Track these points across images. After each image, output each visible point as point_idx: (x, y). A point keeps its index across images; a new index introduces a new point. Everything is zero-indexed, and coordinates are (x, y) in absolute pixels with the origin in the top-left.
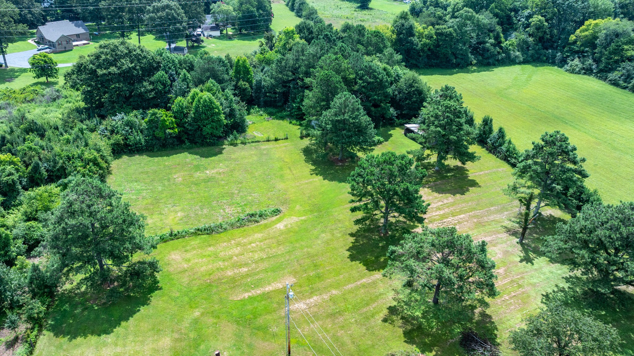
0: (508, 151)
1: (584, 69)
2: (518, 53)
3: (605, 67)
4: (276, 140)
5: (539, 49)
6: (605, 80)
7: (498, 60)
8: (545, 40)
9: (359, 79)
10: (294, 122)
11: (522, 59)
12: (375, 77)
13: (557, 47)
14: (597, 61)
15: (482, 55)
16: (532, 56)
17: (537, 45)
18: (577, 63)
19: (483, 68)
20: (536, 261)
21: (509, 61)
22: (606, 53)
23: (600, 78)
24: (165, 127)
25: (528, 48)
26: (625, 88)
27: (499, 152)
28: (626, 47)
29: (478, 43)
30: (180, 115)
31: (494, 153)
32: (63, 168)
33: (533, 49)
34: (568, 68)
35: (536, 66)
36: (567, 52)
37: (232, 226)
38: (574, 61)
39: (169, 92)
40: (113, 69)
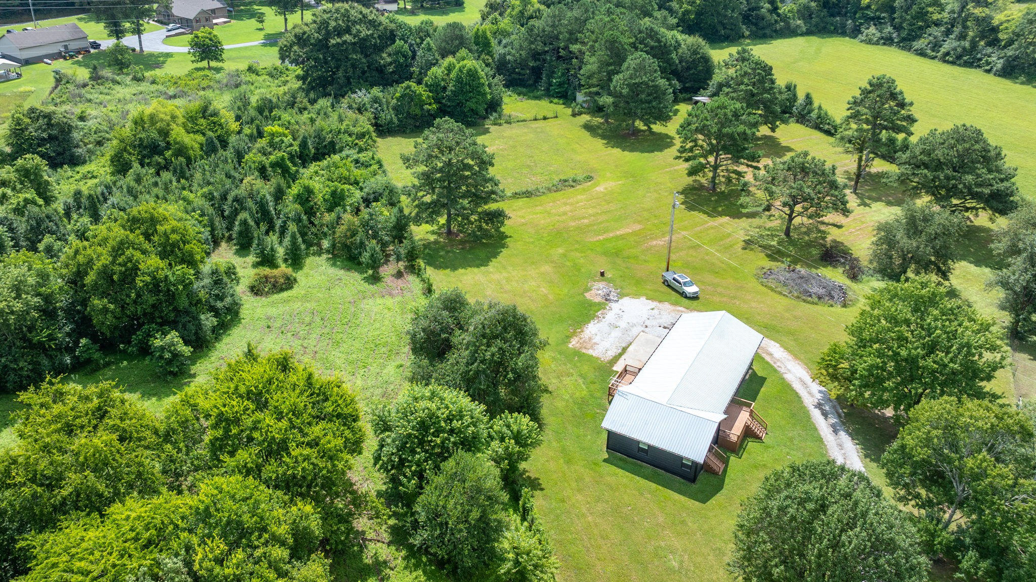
0: (818, 118)
1: (882, 38)
2: (799, 22)
3: (908, 34)
4: (545, 118)
5: (824, 17)
6: (909, 50)
7: (776, 31)
8: (831, 5)
9: (640, 43)
10: (556, 100)
11: (804, 29)
12: (659, 41)
13: (846, 13)
14: (898, 28)
15: (756, 25)
16: (816, 26)
17: (821, 11)
18: (874, 31)
19: (758, 41)
20: (872, 205)
21: (789, 32)
22: (908, 17)
23: (903, 48)
24: (421, 104)
25: (810, 15)
26: (933, 58)
27: (808, 121)
28: (930, 9)
29: (749, 10)
30: (437, 88)
31: (802, 123)
32: (332, 144)
33: (817, 17)
34: (863, 38)
35: (823, 38)
36: (860, 18)
37: (549, 190)
38: (871, 29)
39: (411, 65)
40: (347, 38)
